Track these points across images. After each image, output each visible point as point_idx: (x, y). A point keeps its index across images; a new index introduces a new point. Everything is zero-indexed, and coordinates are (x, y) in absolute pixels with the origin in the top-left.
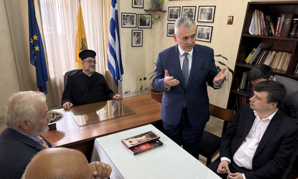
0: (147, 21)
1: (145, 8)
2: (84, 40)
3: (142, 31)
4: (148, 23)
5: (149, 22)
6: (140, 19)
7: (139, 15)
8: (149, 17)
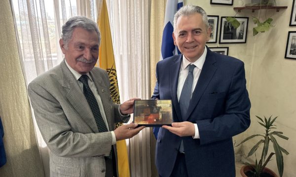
0: (238, 30)
1: (235, 5)
2: (111, 72)
3: (228, 48)
4: (240, 34)
5: (242, 31)
6: (225, 26)
7: (224, 20)
8: (243, 23)
